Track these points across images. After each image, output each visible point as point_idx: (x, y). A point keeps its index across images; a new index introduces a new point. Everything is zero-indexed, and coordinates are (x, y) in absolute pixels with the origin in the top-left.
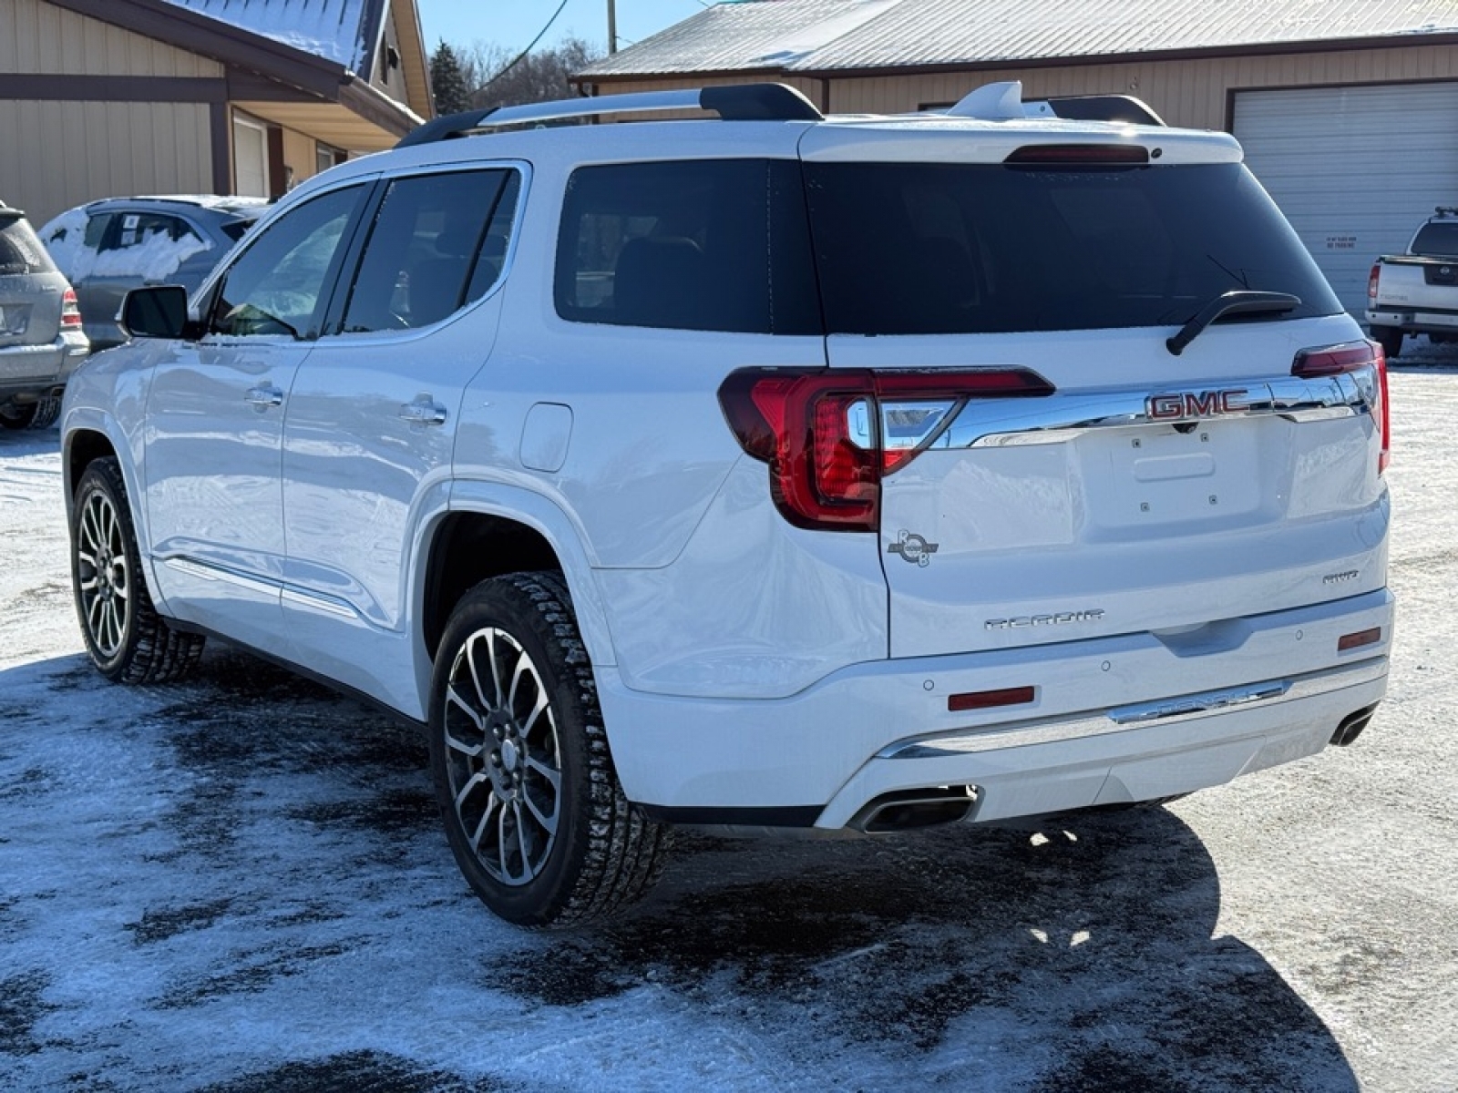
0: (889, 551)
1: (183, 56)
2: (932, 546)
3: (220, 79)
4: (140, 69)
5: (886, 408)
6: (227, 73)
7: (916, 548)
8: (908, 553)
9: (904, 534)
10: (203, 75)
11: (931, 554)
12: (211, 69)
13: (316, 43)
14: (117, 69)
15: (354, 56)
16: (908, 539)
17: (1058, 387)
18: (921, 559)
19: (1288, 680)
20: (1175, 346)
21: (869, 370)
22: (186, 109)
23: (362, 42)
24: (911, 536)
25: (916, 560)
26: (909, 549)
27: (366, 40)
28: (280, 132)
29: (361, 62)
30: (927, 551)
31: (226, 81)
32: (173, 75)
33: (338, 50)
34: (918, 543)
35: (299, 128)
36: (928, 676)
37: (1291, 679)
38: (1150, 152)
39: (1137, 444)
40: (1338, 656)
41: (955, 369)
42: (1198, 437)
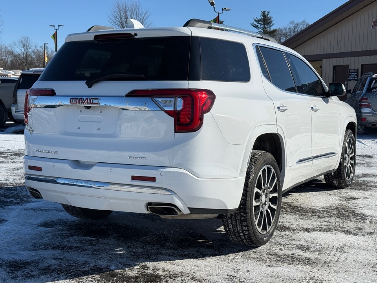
2: (33, 130)
11: (33, 132)
16: (30, 128)
25: (31, 133)
26: (30, 130)
38: (133, 34)
39: (81, 111)
40: (131, 181)
41: (41, 89)
42: (99, 111)
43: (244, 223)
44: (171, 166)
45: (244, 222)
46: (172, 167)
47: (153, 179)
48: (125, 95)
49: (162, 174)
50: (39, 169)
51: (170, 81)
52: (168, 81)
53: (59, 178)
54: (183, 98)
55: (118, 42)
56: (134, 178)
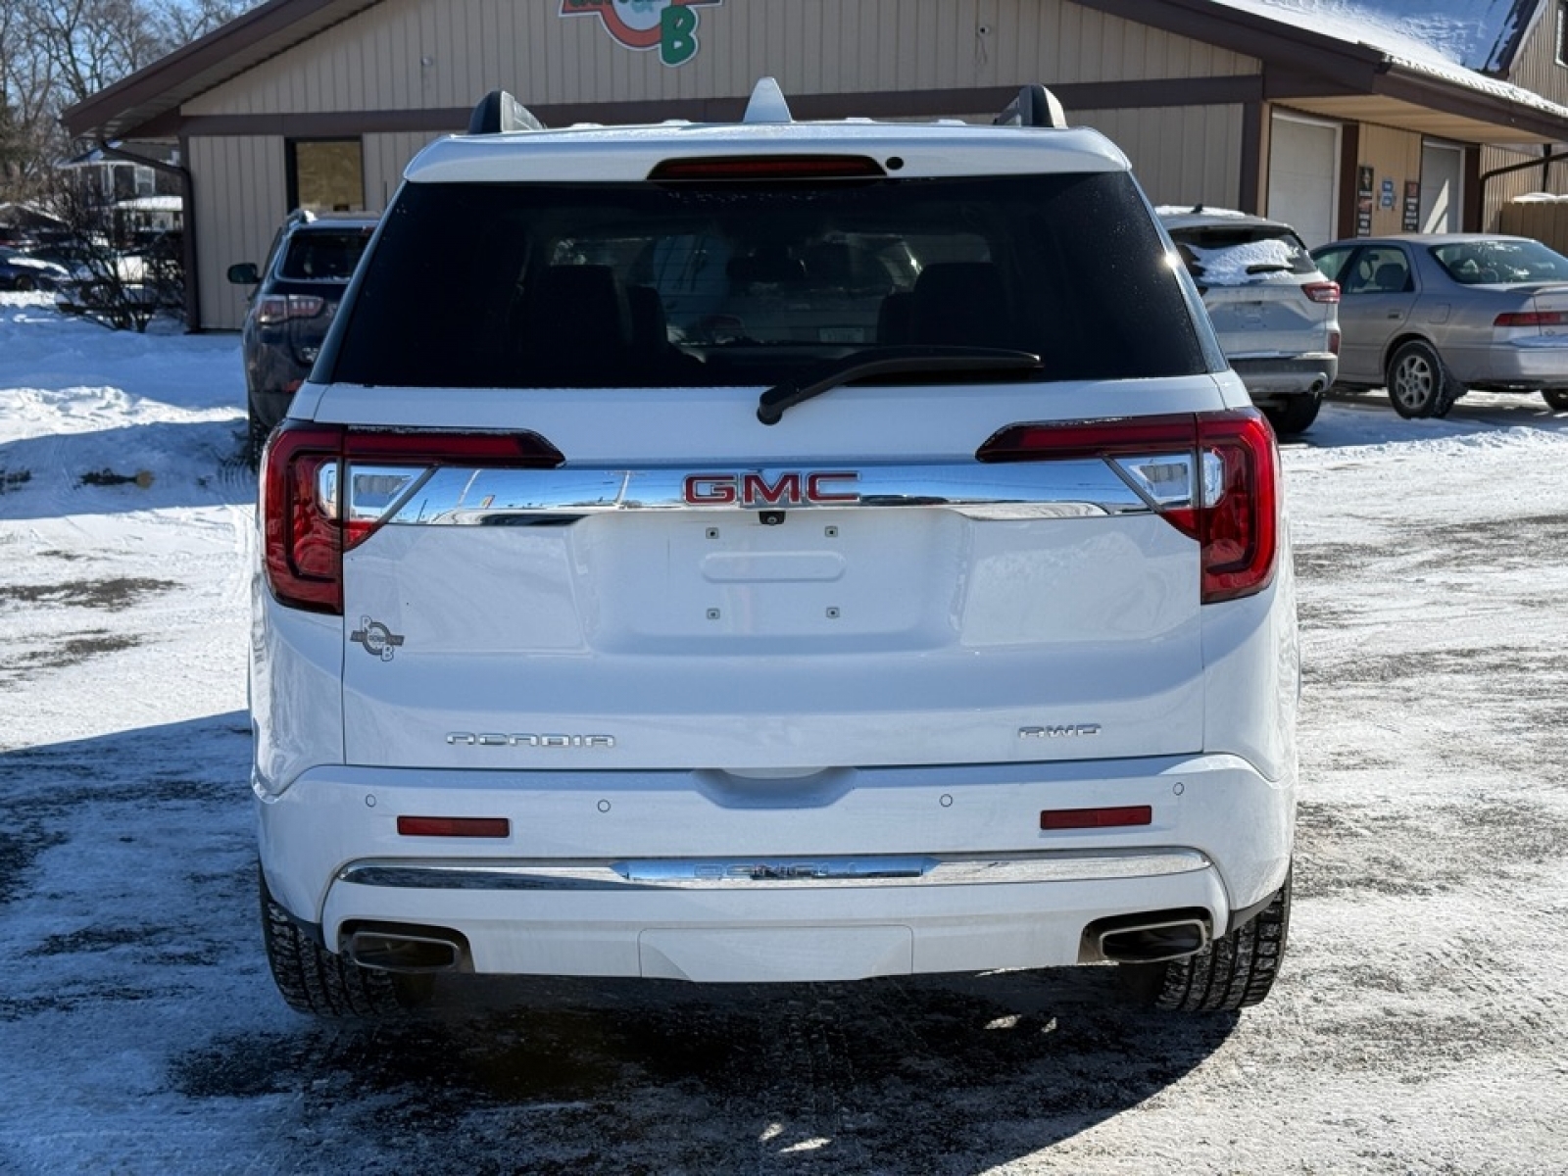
0: (352, 639)
1: (1221, 54)
2: (396, 637)
3: (1256, 76)
4: (1176, 71)
5: (355, 471)
6: (1264, 70)
7: (380, 639)
8: (371, 644)
9: (366, 621)
10: (1238, 73)
11: (396, 648)
12: (1248, 66)
13: (1460, 25)
14: (1154, 73)
15: (1500, 36)
16: (371, 627)
17: (568, 457)
18: (385, 652)
19: (932, 859)
20: (769, 414)
21: (344, 427)
22: (1218, 111)
23: (1514, 19)
24: (374, 624)
25: (379, 652)
26: (372, 638)
27: (1519, 17)
28: (1357, 128)
29: (1507, 42)
30: (392, 644)
31: (1263, 77)
32: (1209, 75)
33: (1483, 30)
34: (382, 634)
35: (1391, 123)
36: (369, 789)
37: (938, 858)
38: (882, 162)
39: (712, 534)
40: (1041, 836)
41: (438, 430)
42: (820, 530)
43: (1271, 926)
44: (1198, 750)
45: (1270, 922)
46: (1201, 753)
47: (1139, 816)
48: (974, 452)
49: (1180, 788)
50: (498, 828)
51: (1147, 380)
52: (1140, 380)
53: (628, 862)
54: (1224, 451)
55: (810, 198)
56: (1052, 820)
